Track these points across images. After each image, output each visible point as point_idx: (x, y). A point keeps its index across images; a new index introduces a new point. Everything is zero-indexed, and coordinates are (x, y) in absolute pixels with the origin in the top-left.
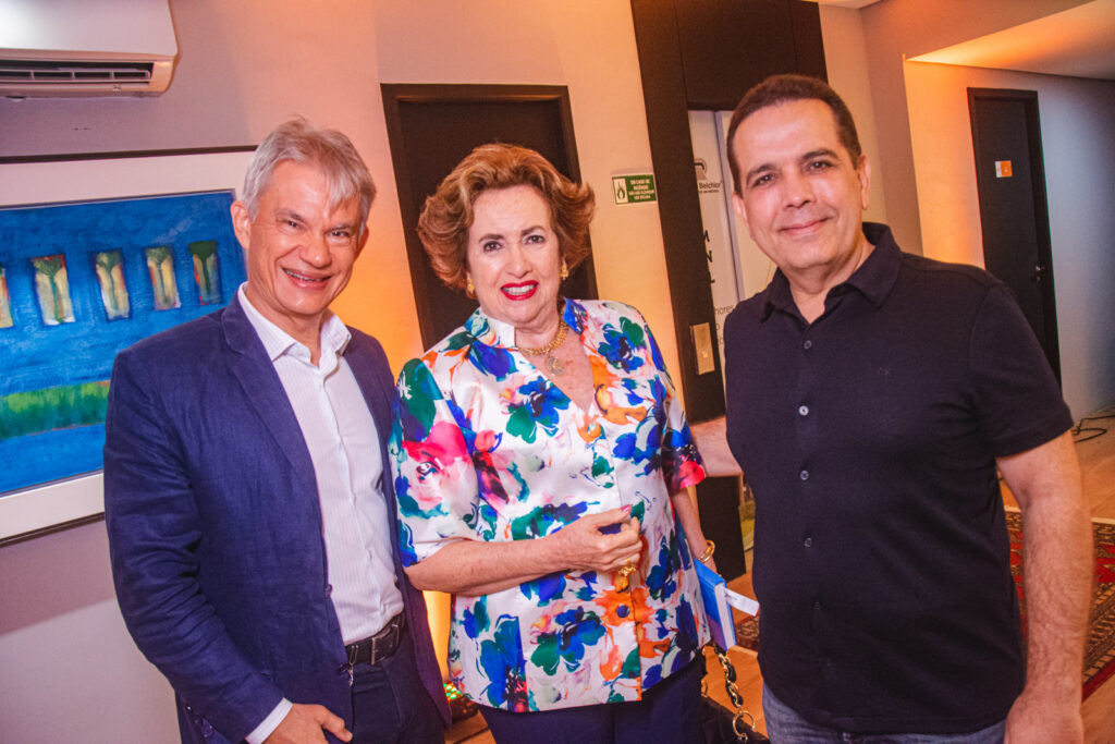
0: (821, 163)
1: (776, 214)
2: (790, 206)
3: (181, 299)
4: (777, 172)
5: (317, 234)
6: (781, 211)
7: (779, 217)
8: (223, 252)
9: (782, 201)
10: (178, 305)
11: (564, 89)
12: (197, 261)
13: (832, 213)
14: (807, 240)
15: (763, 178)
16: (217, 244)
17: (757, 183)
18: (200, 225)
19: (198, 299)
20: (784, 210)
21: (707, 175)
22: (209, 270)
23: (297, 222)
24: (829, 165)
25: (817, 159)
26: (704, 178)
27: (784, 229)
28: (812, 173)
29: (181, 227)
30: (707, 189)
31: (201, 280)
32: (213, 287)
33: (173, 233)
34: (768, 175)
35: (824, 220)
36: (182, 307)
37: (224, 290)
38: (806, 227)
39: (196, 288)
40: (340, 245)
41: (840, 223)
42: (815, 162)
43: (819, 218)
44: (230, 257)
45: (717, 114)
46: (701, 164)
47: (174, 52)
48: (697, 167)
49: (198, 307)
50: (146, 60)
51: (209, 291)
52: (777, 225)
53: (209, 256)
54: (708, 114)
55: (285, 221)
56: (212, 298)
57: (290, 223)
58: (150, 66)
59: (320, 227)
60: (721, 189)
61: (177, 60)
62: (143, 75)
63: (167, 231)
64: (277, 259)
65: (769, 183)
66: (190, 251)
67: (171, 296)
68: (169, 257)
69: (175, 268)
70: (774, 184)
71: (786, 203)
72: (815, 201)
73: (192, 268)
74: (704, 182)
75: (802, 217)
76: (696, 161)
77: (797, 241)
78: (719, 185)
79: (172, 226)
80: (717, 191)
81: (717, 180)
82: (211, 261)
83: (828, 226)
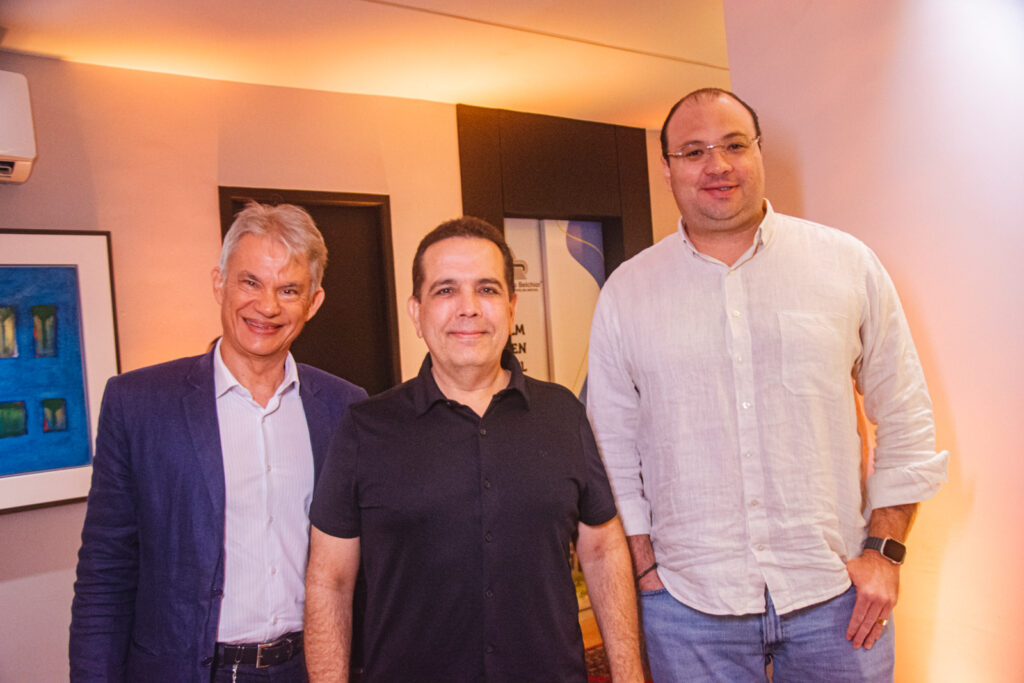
0: (489, 289)
1: (450, 319)
2: (462, 315)
3: (20, 351)
4: (455, 287)
5: (270, 292)
6: (454, 319)
7: (451, 322)
8: (61, 315)
9: (457, 309)
10: (16, 355)
11: (386, 199)
12: (37, 321)
13: (490, 329)
14: (469, 344)
15: (444, 290)
16: (57, 308)
17: (439, 293)
18: (44, 292)
19: (34, 353)
20: (457, 318)
21: (527, 276)
22: (48, 329)
23: (253, 281)
24: (495, 292)
25: (488, 285)
26: (524, 278)
27: (452, 333)
28: (482, 296)
29: (27, 292)
30: (526, 288)
31: (39, 336)
32: (49, 343)
33: (19, 296)
34: (449, 289)
35: (484, 333)
36: (19, 358)
37: (59, 346)
38: (471, 334)
39: (34, 342)
40: (289, 301)
41: (494, 338)
42: (485, 288)
43: (481, 330)
44: (67, 320)
45: (542, 222)
46: (522, 266)
47: (33, 155)
48: (516, 268)
49: (34, 357)
50: (10, 160)
51: (45, 346)
52: (447, 329)
53: (48, 317)
54: (534, 222)
55: (245, 281)
56: (46, 352)
57: (249, 282)
58: (12, 164)
59: (272, 284)
60: (540, 289)
61: (35, 161)
62: (6, 170)
63: (13, 295)
64: (238, 310)
65: (447, 295)
66: (32, 312)
67: (11, 347)
68: (13, 315)
69: (17, 326)
70: (450, 297)
71: (460, 312)
72: (481, 316)
73: (32, 326)
74: (523, 281)
75: (469, 326)
76: (515, 263)
77: (462, 343)
78: (537, 285)
79: (18, 291)
80: (536, 290)
81: (537, 279)
82: (49, 322)
83: (486, 339)
